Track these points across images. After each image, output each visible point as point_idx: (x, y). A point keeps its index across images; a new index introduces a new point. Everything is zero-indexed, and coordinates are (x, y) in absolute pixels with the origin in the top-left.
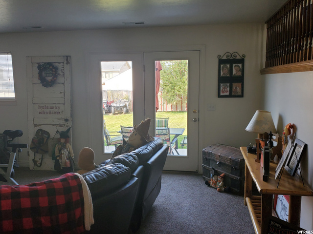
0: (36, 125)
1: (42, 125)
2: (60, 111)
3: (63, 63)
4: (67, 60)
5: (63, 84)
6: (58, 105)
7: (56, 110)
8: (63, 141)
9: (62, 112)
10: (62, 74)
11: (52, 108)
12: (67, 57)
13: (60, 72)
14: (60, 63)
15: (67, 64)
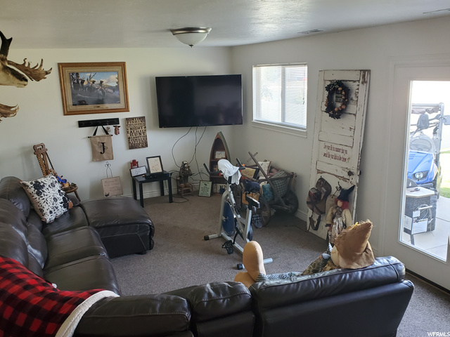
0: (319, 172)
1: (324, 172)
2: (346, 156)
3: (359, 81)
4: (364, 76)
5: (355, 115)
6: (345, 148)
7: (342, 155)
8: (340, 204)
9: (349, 158)
10: (355, 99)
11: (338, 150)
12: (364, 71)
13: (353, 96)
14: (355, 81)
15: (363, 83)
